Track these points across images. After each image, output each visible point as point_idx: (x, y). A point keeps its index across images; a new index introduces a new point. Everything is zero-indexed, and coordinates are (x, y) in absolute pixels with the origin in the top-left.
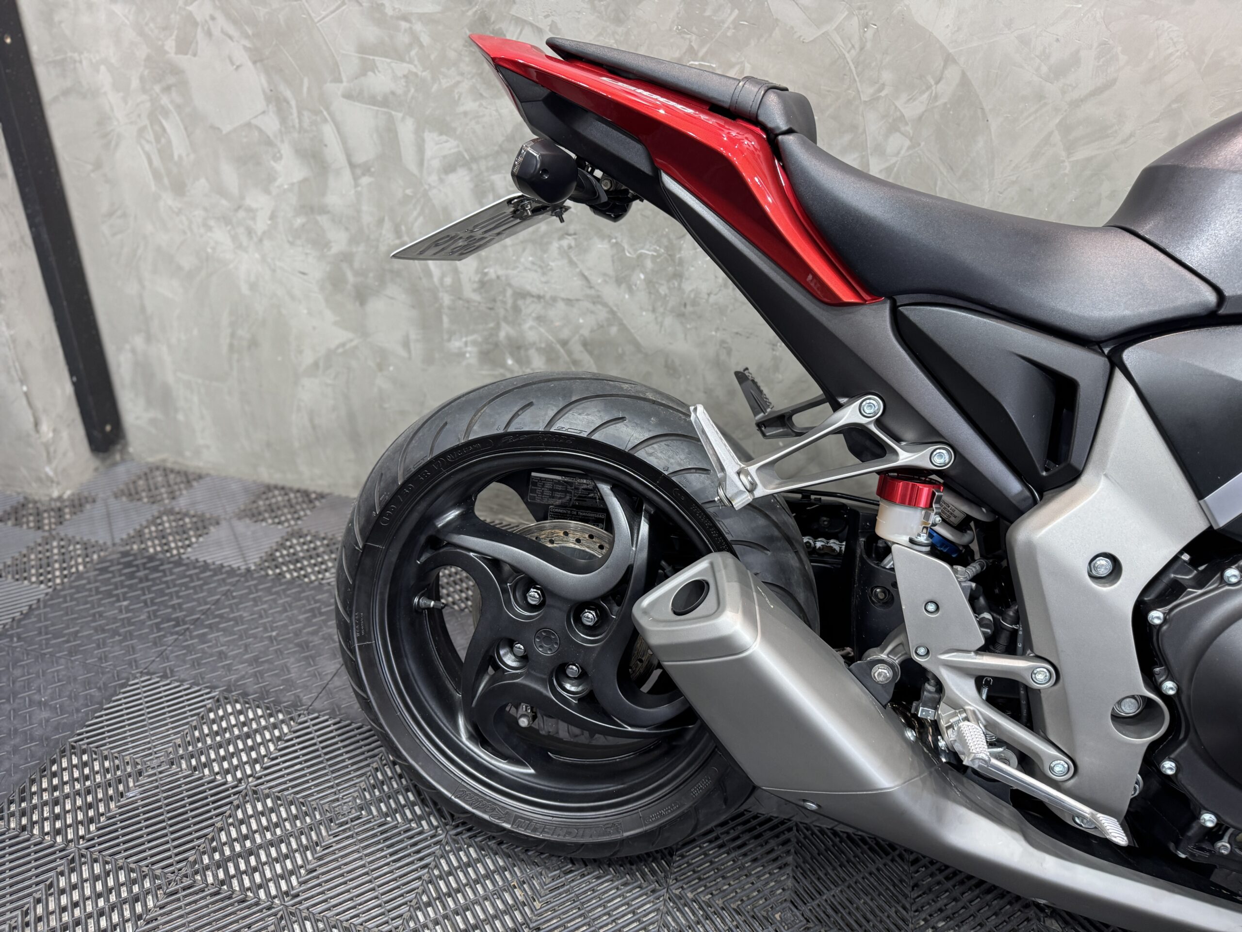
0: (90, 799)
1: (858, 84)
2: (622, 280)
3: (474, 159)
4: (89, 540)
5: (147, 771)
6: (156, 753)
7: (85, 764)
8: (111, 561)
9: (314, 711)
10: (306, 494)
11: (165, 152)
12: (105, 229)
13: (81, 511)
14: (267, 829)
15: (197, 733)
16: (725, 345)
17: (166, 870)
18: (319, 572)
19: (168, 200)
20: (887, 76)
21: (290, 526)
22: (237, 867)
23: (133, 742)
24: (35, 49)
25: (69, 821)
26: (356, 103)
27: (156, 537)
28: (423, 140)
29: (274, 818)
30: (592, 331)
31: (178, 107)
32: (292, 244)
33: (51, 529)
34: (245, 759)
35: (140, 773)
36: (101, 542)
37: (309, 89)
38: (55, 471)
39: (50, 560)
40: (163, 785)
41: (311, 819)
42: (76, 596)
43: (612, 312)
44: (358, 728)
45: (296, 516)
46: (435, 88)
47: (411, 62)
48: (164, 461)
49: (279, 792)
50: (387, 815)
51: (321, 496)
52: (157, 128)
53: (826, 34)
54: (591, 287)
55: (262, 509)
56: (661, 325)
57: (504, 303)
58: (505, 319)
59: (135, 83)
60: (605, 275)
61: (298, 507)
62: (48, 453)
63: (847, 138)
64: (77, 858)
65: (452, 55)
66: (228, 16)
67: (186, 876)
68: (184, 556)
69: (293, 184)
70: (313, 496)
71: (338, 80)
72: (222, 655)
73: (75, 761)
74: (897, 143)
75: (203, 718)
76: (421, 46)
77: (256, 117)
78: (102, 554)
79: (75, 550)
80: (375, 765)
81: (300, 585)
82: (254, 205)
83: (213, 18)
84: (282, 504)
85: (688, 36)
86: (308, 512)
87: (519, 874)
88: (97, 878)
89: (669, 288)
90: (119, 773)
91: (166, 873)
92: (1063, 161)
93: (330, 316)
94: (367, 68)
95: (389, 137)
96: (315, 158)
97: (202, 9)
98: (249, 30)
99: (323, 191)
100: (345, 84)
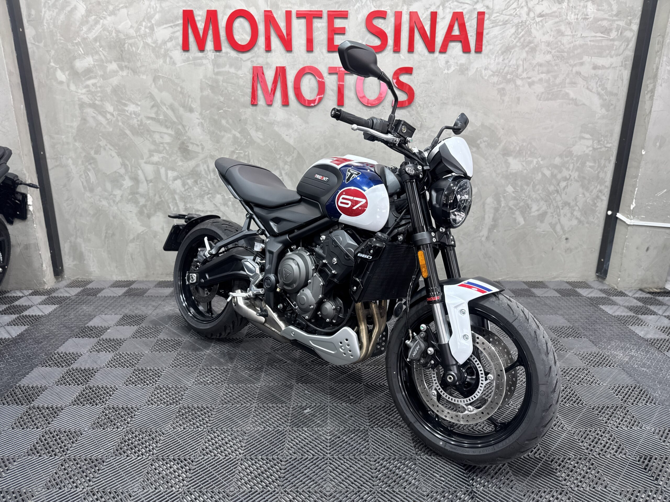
1: (276, 154)
2: (225, 204)
3: (182, 177)
4: (64, 296)
11: (88, 181)
12: (65, 205)
13: (56, 291)
19: (88, 194)
24: (47, 155)
26: (148, 165)
28: (167, 173)
31: (94, 169)
32: (127, 203)
36: (69, 296)
37: (134, 162)
38: (46, 280)
45: (129, 286)
47: (164, 154)
48: (78, 278)
52: (86, 174)
53: (267, 144)
54: (217, 207)
55: (118, 285)
59: (80, 162)
60: (220, 203)
62: (45, 274)
63: (276, 166)
65: (175, 152)
66: (111, 145)
68: (97, 296)
69: (128, 187)
71: (143, 159)
72: (120, 310)
74: (287, 167)
76: (166, 150)
77: (118, 170)
82: (116, 194)
83: (106, 145)
86: (132, 285)
93: (139, 223)
94: (151, 155)
95: (157, 172)
96: (135, 179)
97: (103, 143)
98: (117, 148)
99: (138, 188)
100: (145, 160)
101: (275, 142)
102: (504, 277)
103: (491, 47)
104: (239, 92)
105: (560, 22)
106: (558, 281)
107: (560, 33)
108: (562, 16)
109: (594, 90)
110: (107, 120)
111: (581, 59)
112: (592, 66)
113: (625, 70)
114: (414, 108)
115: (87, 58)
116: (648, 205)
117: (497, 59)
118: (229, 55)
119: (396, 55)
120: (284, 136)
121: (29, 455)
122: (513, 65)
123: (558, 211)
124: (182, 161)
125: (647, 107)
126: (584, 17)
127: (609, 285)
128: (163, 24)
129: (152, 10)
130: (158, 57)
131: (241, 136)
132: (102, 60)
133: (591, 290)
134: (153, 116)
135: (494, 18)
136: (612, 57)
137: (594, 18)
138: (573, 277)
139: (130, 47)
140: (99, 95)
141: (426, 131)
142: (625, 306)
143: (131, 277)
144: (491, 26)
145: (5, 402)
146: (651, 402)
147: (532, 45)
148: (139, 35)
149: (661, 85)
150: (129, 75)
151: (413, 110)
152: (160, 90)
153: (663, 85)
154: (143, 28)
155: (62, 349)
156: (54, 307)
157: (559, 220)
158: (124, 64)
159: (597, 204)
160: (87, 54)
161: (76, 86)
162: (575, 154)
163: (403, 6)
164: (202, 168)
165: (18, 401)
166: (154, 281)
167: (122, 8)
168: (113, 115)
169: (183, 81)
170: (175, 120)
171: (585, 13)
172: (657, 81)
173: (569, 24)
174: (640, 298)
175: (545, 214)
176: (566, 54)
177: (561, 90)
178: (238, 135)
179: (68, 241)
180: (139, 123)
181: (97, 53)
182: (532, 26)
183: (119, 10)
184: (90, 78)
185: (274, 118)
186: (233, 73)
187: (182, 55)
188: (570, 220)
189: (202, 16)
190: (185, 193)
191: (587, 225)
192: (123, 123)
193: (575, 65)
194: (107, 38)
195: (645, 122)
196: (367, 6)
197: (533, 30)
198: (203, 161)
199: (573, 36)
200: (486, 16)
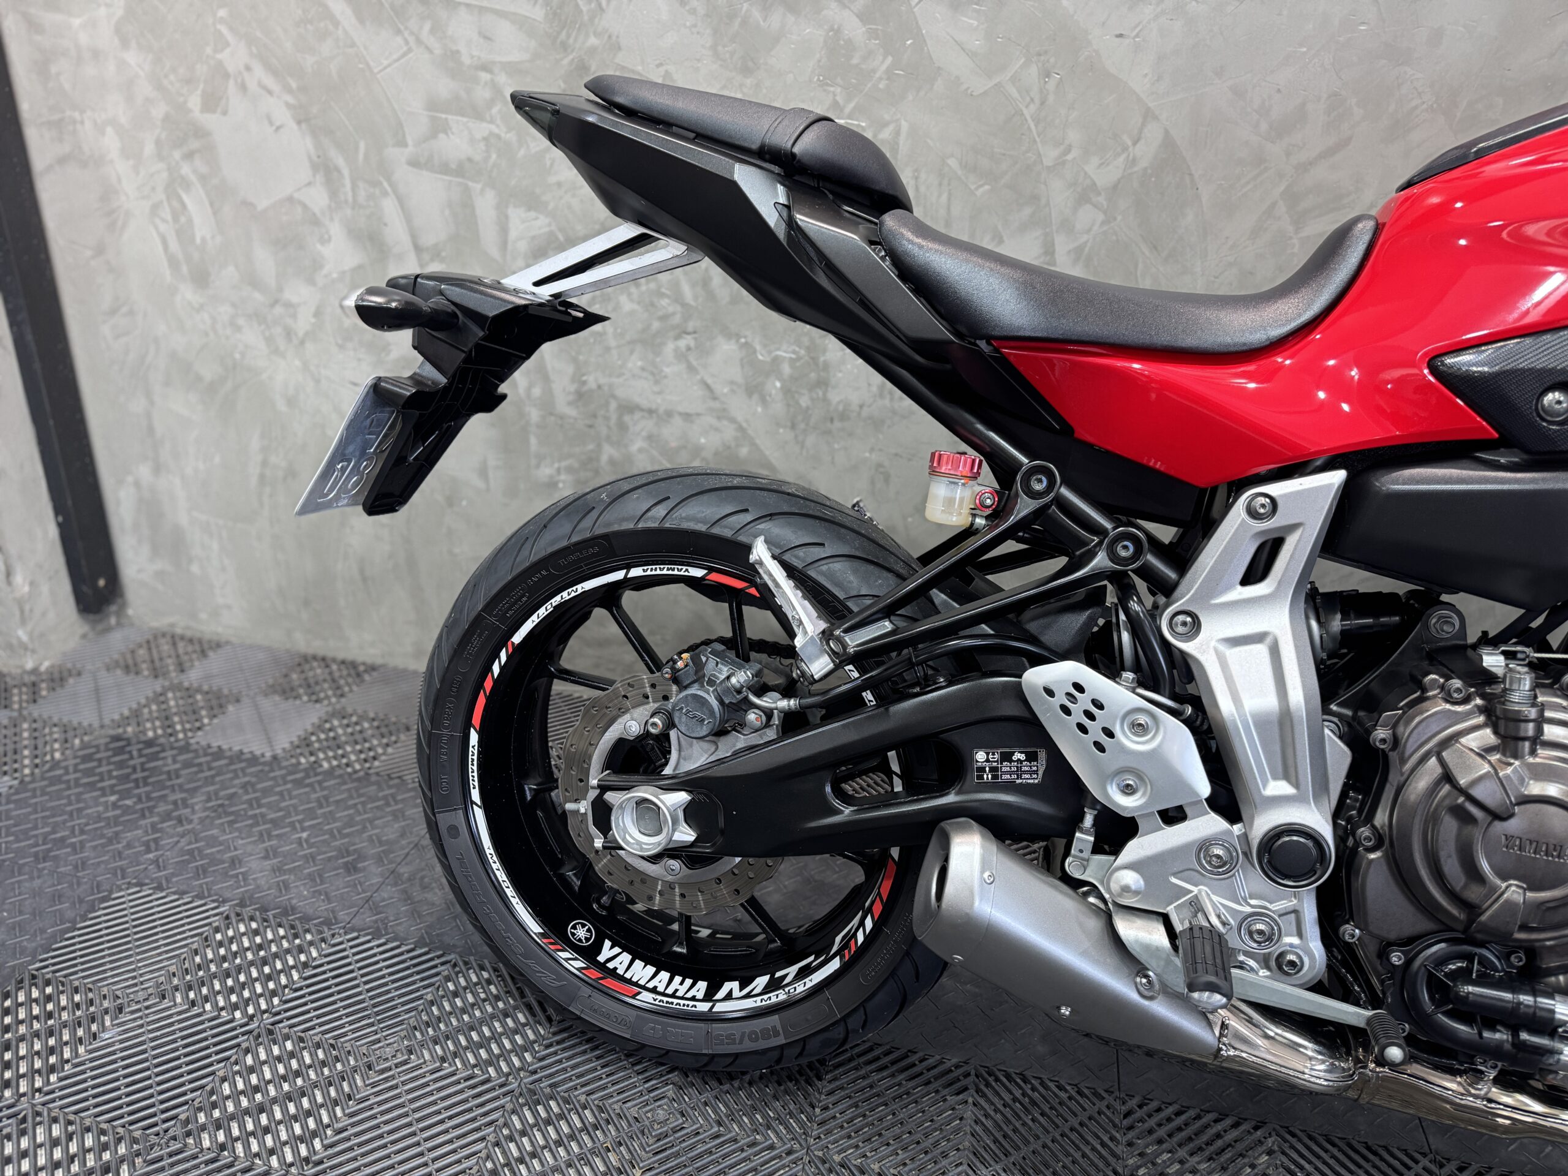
0: (52, 1042)
1: (1040, 145)
2: (754, 389)
4: (70, 722)
5: (129, 1006)
6: (142, 983)
7: (49, 998)
8: (97, 746)
9: (353, 930)
10: (353, 665)
11: (185, 234)
12: (106, 330)
13: (62, 686)
14: (284, 1078)
15: (198, 959)
16: (881, 470)
17: (148, 1132)
18: (366, 761)
19: (188, 293)
20: (1074, 136)
21: (330, 704)
22: (242, 1126)
23: (112, 969)
25: (23, 1070)
26: (424, 173)
27: (157, 718)
28: (507, 217)
29: (294, 1064)
30: (716, 454)
31: (203, 178)
32: (341, 347)
33: (21, 708)
34: (259, 990)
35: (120, 1009)
36: (85, 724)
37: (367, 156)
38: (31, 635)
39: (18, 746)
40: (149, 1023)
41: (344, 1065)
42: (49, 789)
43: (741, 429)
44: (409, 951)
45: (339, 692)
46: (522, 152)
47: (492, 122)
48: (172, 625)
49: (304, 1031)
50: (443, 1060)
51: (372, 668)
52: (175, 204)
53: (998, 85)
54: (715, 399)
55: (296, 683)
56: (802, 445)
57: (607, 419)
58: (608, 439)
59: (149, 148)
60: (732, 383)
61: (342, 682)
62: (22, 612)
63: (1027, 211)
64: (30, 1119)
66: (267, 65)
67: (174, 1138)
68: (192, 741)
69: (344, 272)
70: (362, 668)
71: (403, 144)
72: (234, 862)
73: (35, 994)
75: (206, 939)
77: (299, 189)
78: (86, 738)
79: (51, 733)
80: (429, 997)
81: (341, 776)
82: (295, 299)
83: (248, 68)
84: (321, 678)
85: (832, 89)
86: (355, 688)
87: (613, 1133)
88: (55, 1143)
89: (812, 399)
90: (92, 1009)
91: (148, 1135)
92: (1291, 238)
94: (438, 128)
95: (464, 212)
96: (372, 240)
97: (235, 57)
98: (293, 84)
100: (411, 149)
101: (1048, 75)
120: (1102, 42)
131: (872, 34)
143: (361, 648)
178: (854, 29)
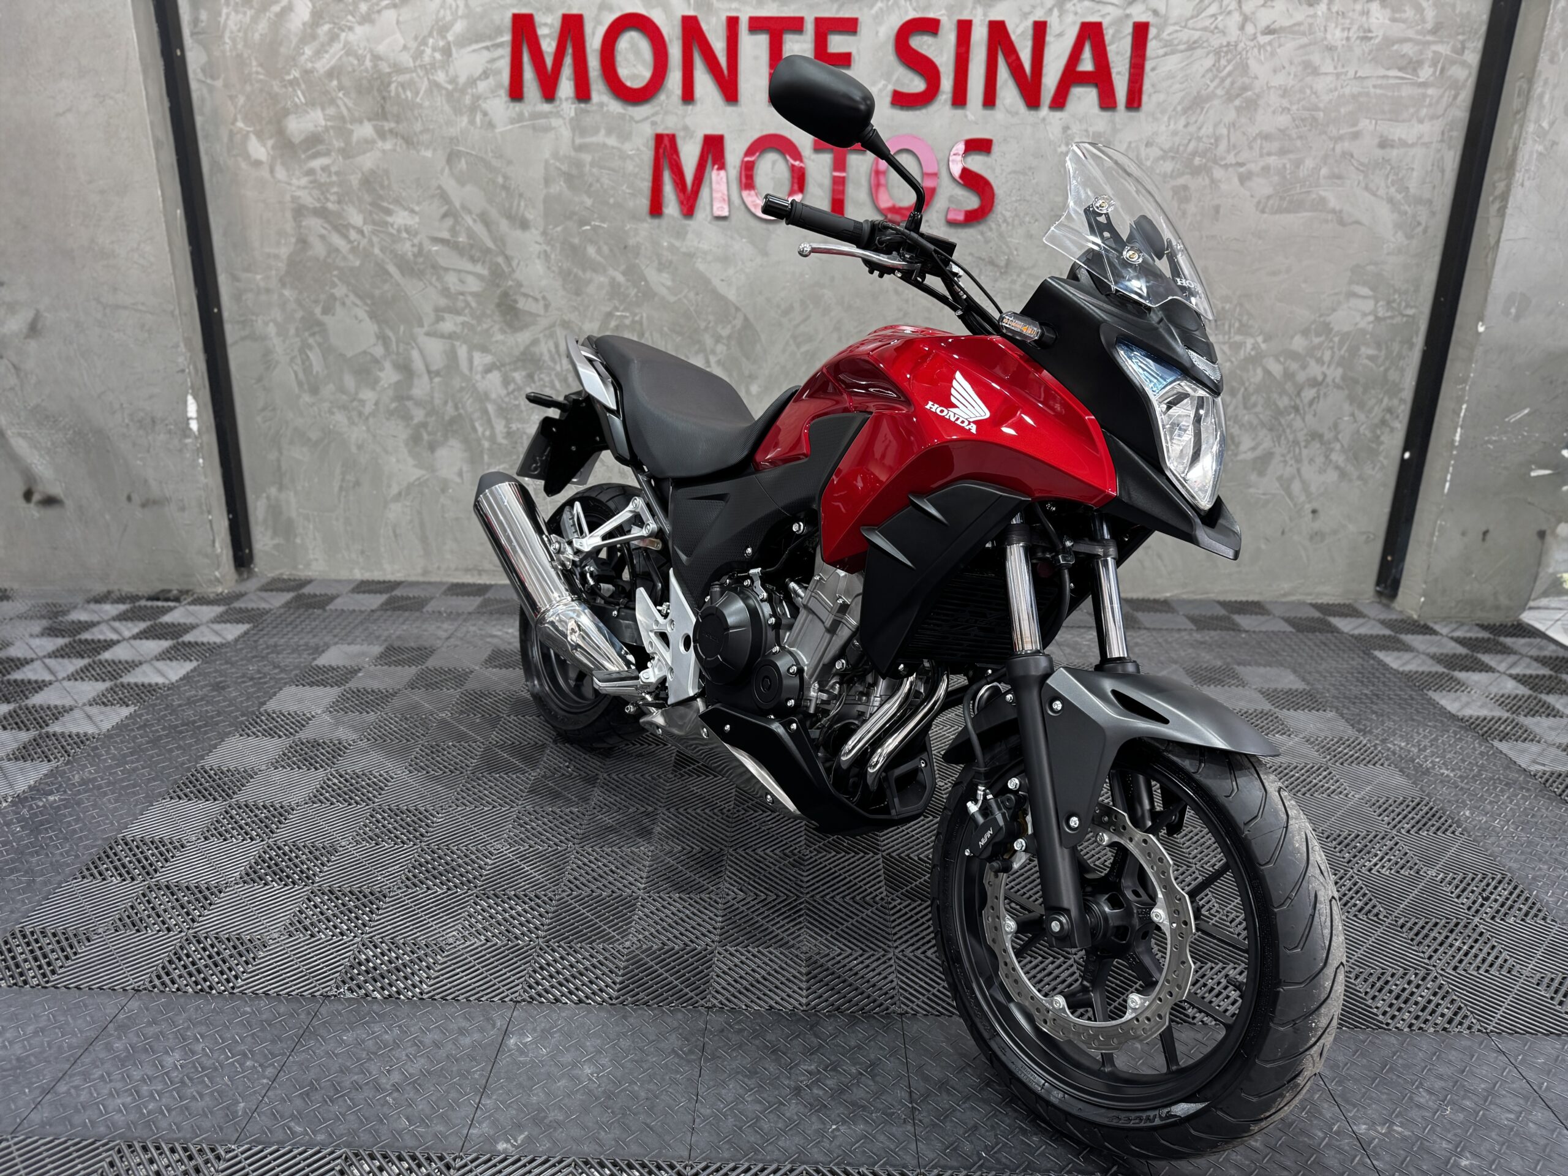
1: (698, 321)
3: (503, 365)
8: (280, 613)
10: (391, 582)
11: (307, 369)
19: (307, 398)
20: (711, 318)
24: (226, 315)
26: (433, 338)
28: (472, 356)
31: (319, 345)
32: (388, 419)
36: (267, 608)
37: (404, 331)
42: (270, 626)
45: (388, 591)
46: (479, 329)
47: (465, 316)
48: (282, 574)
51: (400, 582)
52: (304, 357)
53: (680, 299)
55: (366, 589)
59: (292, 331)
62: (217, 562)
65: (489, 312)
66: (357, 295)
69: (391, 384)
70: (396, 583)
71: (422, 326)
74: (720, 348)
76: (471, 308)
77: (369, 348)
78: (272, 612)
82: (364, 398)
83: (347, 296)
93: (411, 461)
94: (439, 319)
95: (452, 356)
96: (405, 369)
97: (340, 291)
98: (369, 302)
99: (410, 386)
100: (426, 328)
101: (697, 294)
102: (1176, 592)
103: (1161, 97)
104: (624, 187)
105: (1310, 44)
106: (1293, 603)
107: (1312, 70)
108: (1314, 33)
109: (1382, 192)
110: (350, 242)
111: (1355, 125)
112: (1376, 141)
113: (1450, 148)
114: (993, 226)
115: (312, 114)
116: (1489, 442)
117: (1172, 123)
118: (605, 109)
119: (959, 112)
120: (716, 282)
121: (245, 882)
122: (1208, 137)
123: (1297, 450)
124: (503, 331)
125: (1492, 231)
126: (1361, 34)
127: (1401, 612)
128: (471, 42)
129: (448, 12)
130: (458, 111)
131: (628, 280)
132: (342, 118)
133: (1361, 621)
134: (446, 235)
135: (1169, 34)
136: (1421, 121)
137: (1386, 38)
138: (1325, 594)
139: (400, 90)
140: (335, 189)
141: (1019, 275)
142: (1428, 655)
143: (393, 574)
144: (1161, 52)
145: (180, 793)
146: (1447, 830)
147: (1249, 93)
148: (421, 66)
149: (1522, 185)
150: (398, 149)
151: (991, 229)
152: (461, 182)
153: (1527, 183)
154: (428, 51)
155: (272, 705)
156: (243, 628)
157: (1298, 470)
158: (387, 126)
159: (1382, 438)
160: (311, 103)
161: (288, 170)
162: (1336, 329)
163: (974, 8)
164: (544, 349)
165: (206, 794)
166: (441, 583)
167: (387, 7)
168: (361, 232)
169: (510, 163)
170: (490, 244)
171: (1366, 26)
172: (1514, 174)
173: (1330, 49)
174: (1465, 638)
175: (1268, 456)
176: (1321, 114)
177: (1308, 192)
178: (620, 278)
179: (264, 495)
180: (416, 250)
181: (333, 102)
182: (1249, 54)
183: (379, 12)
184: (315, 156)
185: (695, 243)
186: (613, 148)
187: (508, 107)
188: (1322, 471)
189: (551, 26)
190: (507, 399)
191: (1359, 483)
192: (383, 250)
193: (1341, 138)
194: (354, 71)
195: (1486, 264)
196: (899, 8)
197: (1252, 63)
198: (547, 332)
199: (1338, 75)
200: (1152, 31)
